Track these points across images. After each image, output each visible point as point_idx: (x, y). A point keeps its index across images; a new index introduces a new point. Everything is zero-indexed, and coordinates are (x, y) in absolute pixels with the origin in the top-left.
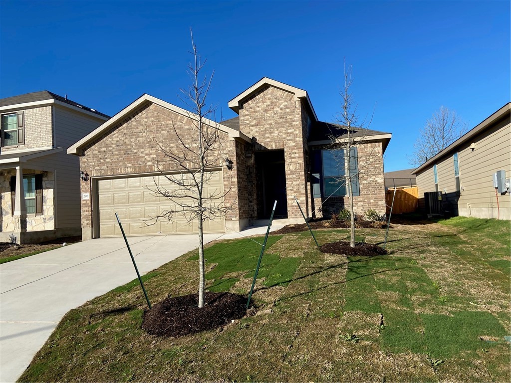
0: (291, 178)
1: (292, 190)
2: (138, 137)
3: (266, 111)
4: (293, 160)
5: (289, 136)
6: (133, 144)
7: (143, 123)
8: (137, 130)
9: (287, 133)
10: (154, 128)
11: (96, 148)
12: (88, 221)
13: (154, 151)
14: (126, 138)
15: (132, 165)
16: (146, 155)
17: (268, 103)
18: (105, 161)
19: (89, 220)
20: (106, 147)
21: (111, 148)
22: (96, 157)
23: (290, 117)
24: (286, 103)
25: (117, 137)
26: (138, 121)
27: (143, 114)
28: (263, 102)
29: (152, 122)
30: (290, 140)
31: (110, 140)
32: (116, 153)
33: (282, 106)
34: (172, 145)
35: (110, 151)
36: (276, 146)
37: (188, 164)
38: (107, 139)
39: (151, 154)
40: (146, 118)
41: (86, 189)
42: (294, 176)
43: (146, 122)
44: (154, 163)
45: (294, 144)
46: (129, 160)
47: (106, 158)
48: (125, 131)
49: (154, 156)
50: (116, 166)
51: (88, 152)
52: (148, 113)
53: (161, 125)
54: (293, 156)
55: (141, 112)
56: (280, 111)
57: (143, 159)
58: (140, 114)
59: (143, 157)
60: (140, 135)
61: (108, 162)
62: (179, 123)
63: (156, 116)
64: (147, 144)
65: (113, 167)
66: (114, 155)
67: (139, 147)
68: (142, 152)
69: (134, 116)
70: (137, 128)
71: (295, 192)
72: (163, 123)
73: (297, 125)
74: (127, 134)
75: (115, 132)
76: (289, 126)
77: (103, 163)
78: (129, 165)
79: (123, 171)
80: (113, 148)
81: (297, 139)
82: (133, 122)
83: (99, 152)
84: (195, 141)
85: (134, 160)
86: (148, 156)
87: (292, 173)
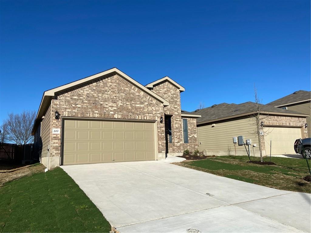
0: (176, 131)
1: (177, 137)
2: (104, 94)
3: (165, 93)
4: (177, 122)
5: (175, 109)
6: (100, 98)
7: (109, 85)
8: (103, 89)
9: (175, 107)
10: (116, 90)
11: (69, 95)
13: (116, 105)
14: (95, 93)
15: (99, 112)
16: (110, 107)
17: (166, 90)
18: (75, 106)
19: (58, 150)
20: (77, 96)
21: (82, 98)
22: (68, 102)
23: (176, 99)
24: (174, 92)
25: (88, 91)
26: (105, 83)
27: (109, 80)
28: (163, 89)
29: (115, 86)
30: (175, 111)
31: (82, 91)
32: (86, 101)
33: (172, 93)
34: (128, 103)
35: (81, 100)
36: (169, 113)
37: (137, 117)
38: (80, 91)
39: (113, 107)
40: (111, 83)
41: (56, 125)
42: (178, 130)
43: (111, 85)
44: (115, 113)
45: (177, 114)
46: (97, 108)
47: (77, 104)
48: (95, 88)
49: (115, 108)
50: (85, 111)
51: (61, 97)
52: (112, 80)
53: (121, 90)
54: (177, 119)
55: (107, 78)
56: (171, 95)
57: (107, 109)
58: (107, 79)
59: (107, 108)
60: (106, 93)
61: (79, 108)
62: (132, 91)
63: (118, 83)
64: (110, 99)
65: (83, 111)
66: (84, 103)
67: (105, 100)
68: (107, 105)
69: (102, 80)
70: (104, 88)
71: (178, 139)
72: (122, 88)
73: (179, 104)
74: (96, 90)
75: (86, 87)
76: (175, 104)
78: (97, 112)
79: (91, 115)
80: (84, 98)
81: (179, 111)
82: (101, 83)
83: (71, 99)
84: (142, 103)
85: (100, 109)
86: (110, 108)
87: (177, 128)
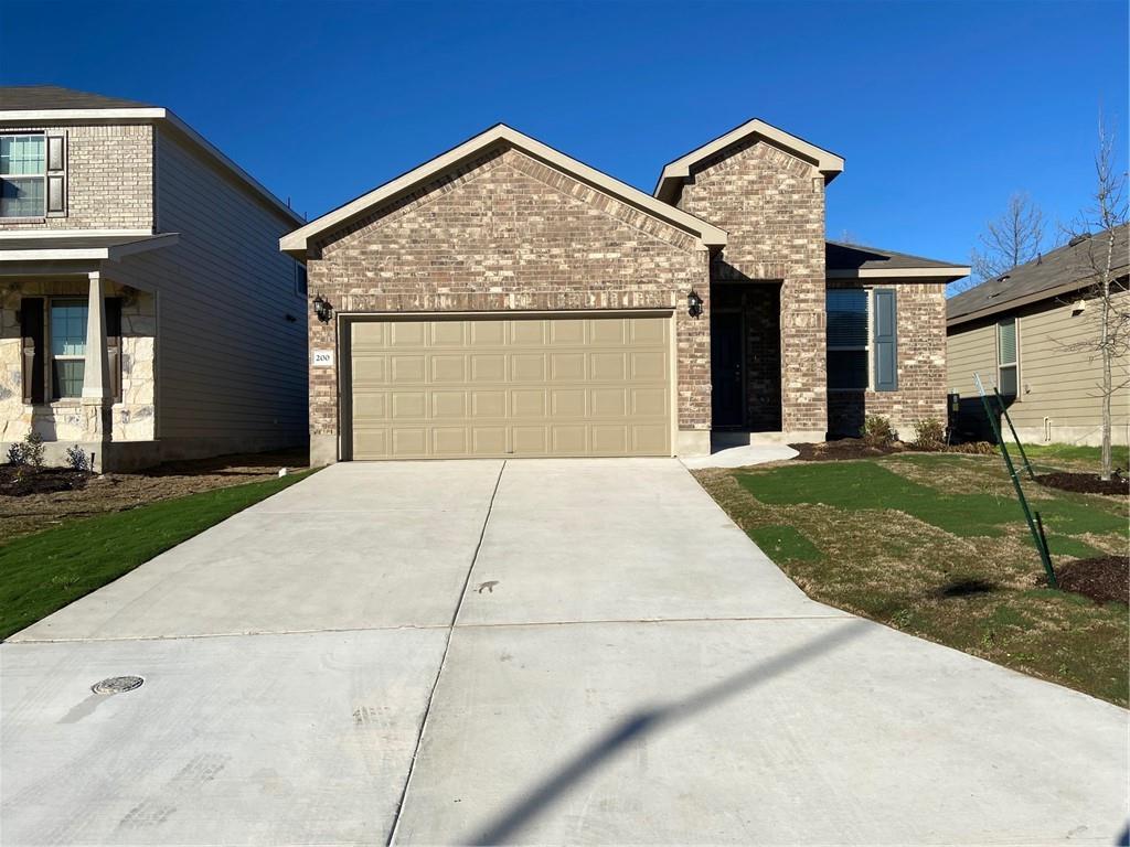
0: (798, 345)
1: (797, 370)
2: (468, 226)
3: (748, 193)
4: (802, 305)
5: (797, 252)
6: (455, 240)
7: (484, 193)
8: (466, 209)
9: (793, 247)
10: (511, 208)
11: (355, 243)
12: (328, 419)
13: (510, 262)
14: (437, 226)
15: (451, 290)
16: (490, 269)
17: (752, 177)
18: (376, 274)
19: (330, 416)
20: (381, 242)
21: (396, 246)
22: (353, 264)
23: (801, 212)
24: (793, 182)
25: (413, 220)
26: (470, 186)
27: (485, 172)
28: (741, 173)
29: (508, 192)
30: (797, 262)
31: (395, 225)
32: (410, 258)
33: (782, 187)
34: (555, 251)
35: (392, 253)
36: (766, 272)
37: (593, 298)
38: (387, 224)
39: (501, 268)
40: (493, 182)
41: (323, 339)
42: (804, 340)
43: (491, 191)
44: (507, 290)
45: (806, 272)
46: (444, 279)
47: (382, 270)
48: (436, 209)
49: (510, 273)
50: (407, 291)
51: (332, 251)
52: (498, 170)
53: (531, 203)
54: (802, 296)
55: (479, 165)
56: (778, 198)
57: (480, 279)
58: (477, 171)
59: (479, 274)
60: (475, 220)
61: (387, 280)
62: (574, 202)
63: (518, 180)
64: (491, 242)
65: (399, 291)
66: (403, 264)
67: (473, 248)
68: (478, 263)
69: (460, 175)
70: (468, 204)
71: (805, 375)
72: (535, 197)
73: (814, 231)
74: (440, 215)
75: (407, 208)
76: (796, 232)
77: (371, 280)
78: (445, 290)
79: (426, 303)
80: (403, 247)
81: (814, 261)
82: (457, 188)
83: (363, 253)
84: (612, 245)
85: (455, 280)
86: (492, 274)
87: (799, 333)
